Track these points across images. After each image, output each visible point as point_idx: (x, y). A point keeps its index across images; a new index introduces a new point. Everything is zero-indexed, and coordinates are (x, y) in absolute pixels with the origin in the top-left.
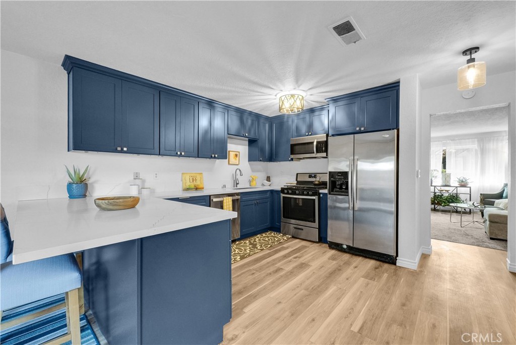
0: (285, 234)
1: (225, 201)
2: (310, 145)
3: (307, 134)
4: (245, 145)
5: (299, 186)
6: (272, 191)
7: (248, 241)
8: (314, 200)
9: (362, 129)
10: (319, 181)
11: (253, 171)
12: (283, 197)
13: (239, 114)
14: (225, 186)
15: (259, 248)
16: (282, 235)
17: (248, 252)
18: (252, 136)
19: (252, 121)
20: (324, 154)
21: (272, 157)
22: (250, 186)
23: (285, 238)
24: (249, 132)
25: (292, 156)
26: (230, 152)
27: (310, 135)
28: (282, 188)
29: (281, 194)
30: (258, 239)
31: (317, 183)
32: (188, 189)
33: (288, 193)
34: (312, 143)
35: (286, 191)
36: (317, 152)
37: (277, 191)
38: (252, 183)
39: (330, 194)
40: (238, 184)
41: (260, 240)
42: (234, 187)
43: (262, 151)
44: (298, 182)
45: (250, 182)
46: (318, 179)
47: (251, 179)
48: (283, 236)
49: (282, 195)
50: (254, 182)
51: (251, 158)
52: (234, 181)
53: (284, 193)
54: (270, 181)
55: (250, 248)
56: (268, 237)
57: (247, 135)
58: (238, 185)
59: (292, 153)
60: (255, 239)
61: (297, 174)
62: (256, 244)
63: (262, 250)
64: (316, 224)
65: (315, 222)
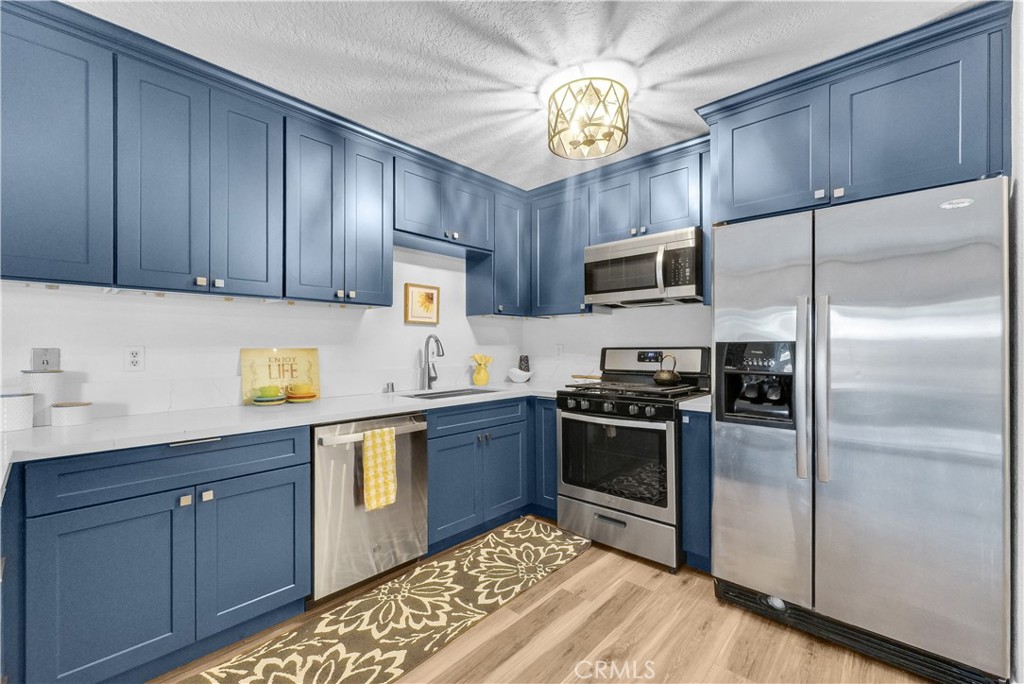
0: (569, 533)
1: (368, 444)
2: (645, 265)
3: (634, 231)
4: (458, 270)
5: (609, 386)
6: (531, 401)
7: (452, 564)
8: (662, 434)
9: (839, 193)
10: (671, 372)
11: (481, 341)
12: (565, 420)
13: (432, 174)
14: (391, 387)
15: (482, 600)
16: (559, 533)
17: (443, 621)
18: (474, 240)
19: (474, 197)
20: (690, 290)
21: (532, 303)
22: (473, 384)
23: (571, 549)
24: (465, 228)
25: (590, 299)
26: (411, 289)
27: (645, 233)
28: (559, 393)
29: (559, 411)
30: (485, 551)
31: (665, 376)
32: (259, 401)
33: (577, 409)
34: (652, 256)
35: (571, 403)
36: (667, 284)
37: (544, 401)
38: (475, 376)
39: (719, 418)
40: (435, 379)
41: (491, 558)
42: (423, 388)
43: (504, 284)
44: (609, 375)
45: (472, 372)
46: (667, 365)
47: (474, 364)
48: (563, 538)
49: (562, 414)
50: (483, 372)
51: (475, 307)
52: (423, 370)
53: (565, 408)
54: (528, 370)
55: (452, 603)
56: (518, 542)
57: (456, 235)
58: (434, 384)
59: (590, 287)
60: (477, 553)
61: (604, 351)
62: (475, 582)
63: (491, 609)
64: (670, 513)
65: (665, 506)
